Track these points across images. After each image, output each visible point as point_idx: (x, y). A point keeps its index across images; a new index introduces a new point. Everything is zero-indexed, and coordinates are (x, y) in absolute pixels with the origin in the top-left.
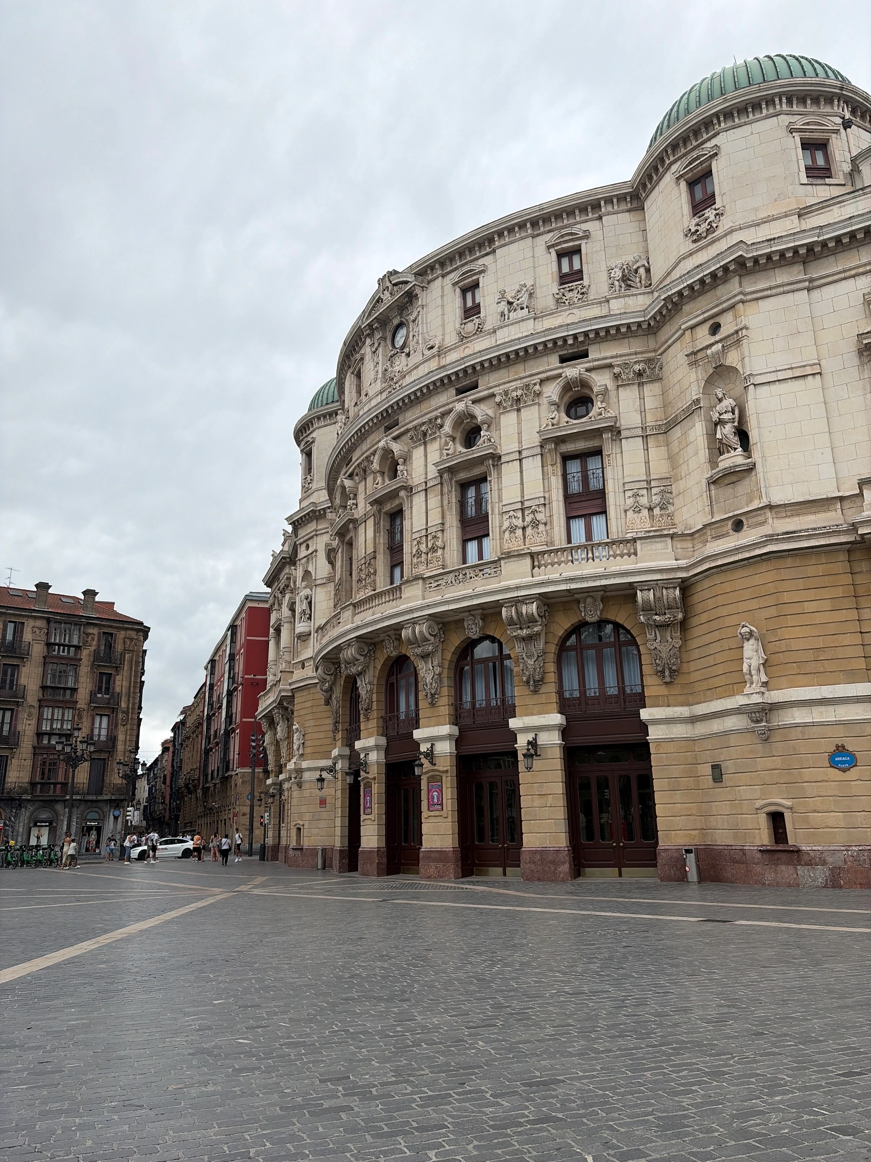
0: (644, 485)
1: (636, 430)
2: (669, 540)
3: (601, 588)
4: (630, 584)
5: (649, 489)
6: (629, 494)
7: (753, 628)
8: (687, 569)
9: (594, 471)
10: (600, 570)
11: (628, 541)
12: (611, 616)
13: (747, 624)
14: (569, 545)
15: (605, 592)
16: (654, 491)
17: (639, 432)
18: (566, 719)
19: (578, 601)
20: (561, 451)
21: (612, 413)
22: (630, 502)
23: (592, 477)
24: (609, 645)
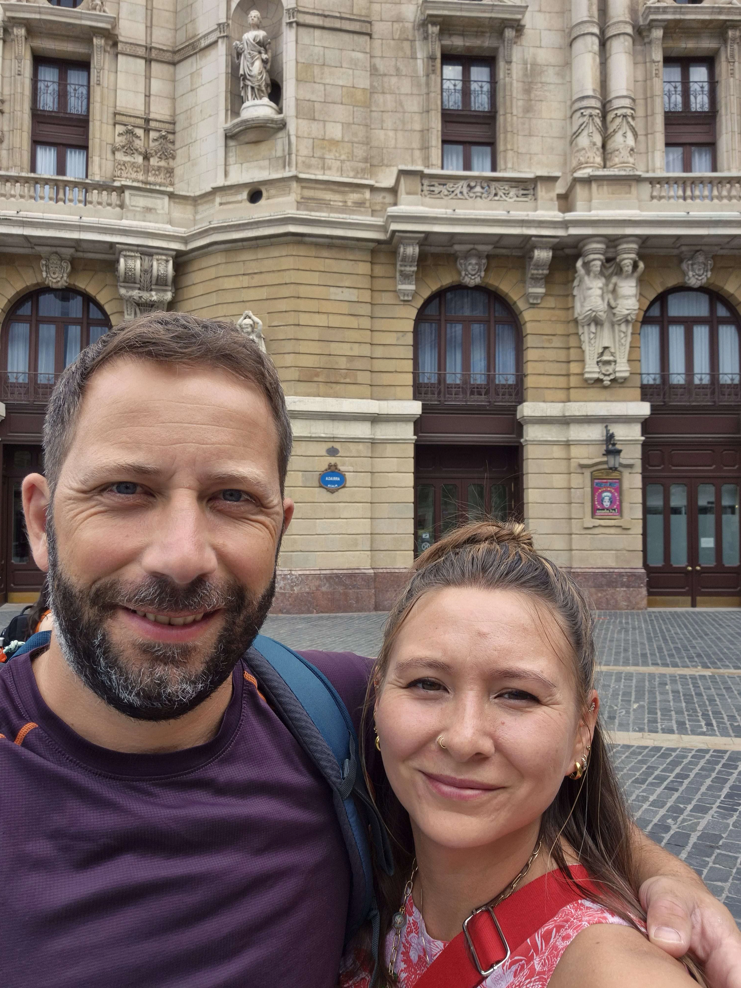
0: (141, 122)
1: (138, 49)
2: (166, 199)
3: (73, 244)
4: (112, 245)
5: (147, 131)
6: (120, 129)
7: (256, 319)
8: (185, 240)
9: (77, 87)
10: (73, 219)
11: (115, 189)
12: (82, 284)
13: (251, 314)
14: (32, 175)
15: (77, 251)
16: (153, 135)
17: (141, 52)
18: (6, 409)
19: (39, 257)
20: (32, 44)
21: (110, 12)
22: (120, 141)
23: (73, 95)
24: (75, 322)
